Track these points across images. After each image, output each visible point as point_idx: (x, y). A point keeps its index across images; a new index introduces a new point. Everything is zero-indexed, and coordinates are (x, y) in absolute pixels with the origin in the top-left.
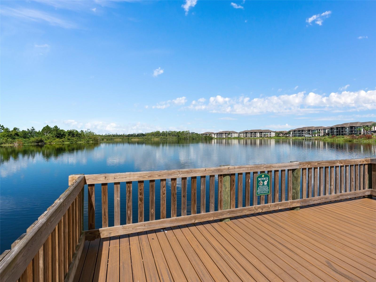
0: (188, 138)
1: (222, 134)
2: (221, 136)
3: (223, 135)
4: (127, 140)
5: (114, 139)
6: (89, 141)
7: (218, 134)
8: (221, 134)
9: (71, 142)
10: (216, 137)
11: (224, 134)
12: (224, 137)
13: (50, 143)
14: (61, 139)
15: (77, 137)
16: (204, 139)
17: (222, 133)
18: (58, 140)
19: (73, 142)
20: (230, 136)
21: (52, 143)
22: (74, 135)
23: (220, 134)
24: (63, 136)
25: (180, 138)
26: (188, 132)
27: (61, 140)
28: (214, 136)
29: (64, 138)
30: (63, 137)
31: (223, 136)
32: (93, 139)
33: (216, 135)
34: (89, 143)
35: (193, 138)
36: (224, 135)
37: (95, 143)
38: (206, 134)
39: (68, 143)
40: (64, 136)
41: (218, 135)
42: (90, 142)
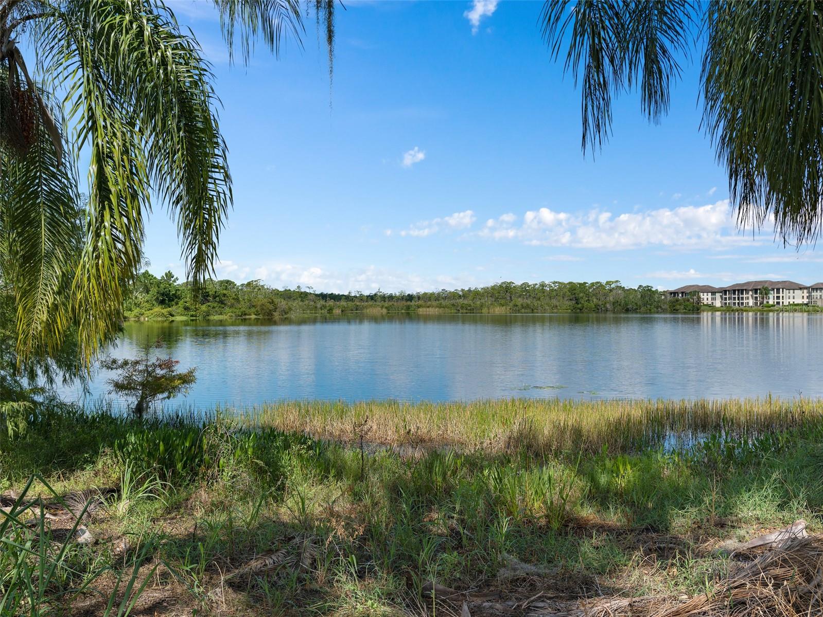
0: (608, 306)
1: (742, 294)
2: (737, 301)
3: (745, 296)
4: (403, 311)
5: (364, 307)
6: (245, 314)
7: (725, 291)
8: (738, 290)
9: (192, 316)
10: (718, 304)
11: (751, 293)
12: (751, 304)
13: (137, 319)
14: (170, 307)
15: (216, 301)
16: (669, 309)
17: (742, 290)
18: (158, 309)
19: (196, 316)
20: (771, 302)
21: (142, 319)
22: (208, 296)
23: (734, 291)
24: (173, 300)
25: (580, 306)
26: (613, 286)
27: (165, 311)
28: (712, 299)
29: (177, 304)
30: (173, 303)
31: (745, 301)
32: (258, 308)
33: (718, 295)
34: (245, 319)
35: (627, 305)
36: (750, 297)
37: (265, 319)
38: (682, 293)
39: (184, 318)
40: (176, 300)
41: (727, 296)
42: (247, 317)
